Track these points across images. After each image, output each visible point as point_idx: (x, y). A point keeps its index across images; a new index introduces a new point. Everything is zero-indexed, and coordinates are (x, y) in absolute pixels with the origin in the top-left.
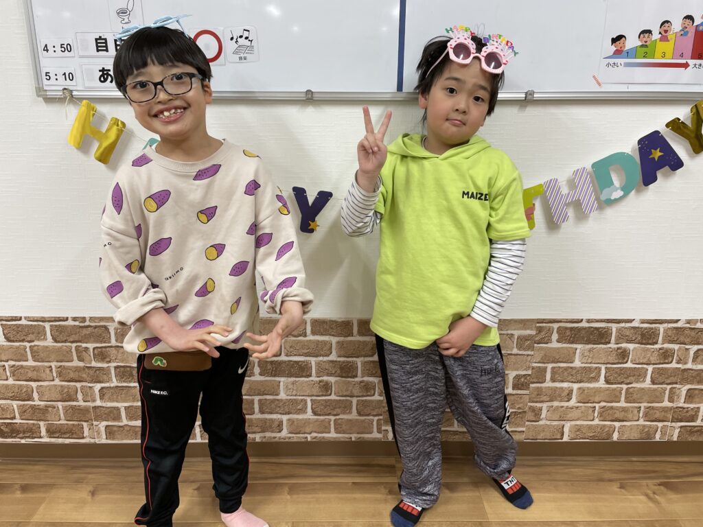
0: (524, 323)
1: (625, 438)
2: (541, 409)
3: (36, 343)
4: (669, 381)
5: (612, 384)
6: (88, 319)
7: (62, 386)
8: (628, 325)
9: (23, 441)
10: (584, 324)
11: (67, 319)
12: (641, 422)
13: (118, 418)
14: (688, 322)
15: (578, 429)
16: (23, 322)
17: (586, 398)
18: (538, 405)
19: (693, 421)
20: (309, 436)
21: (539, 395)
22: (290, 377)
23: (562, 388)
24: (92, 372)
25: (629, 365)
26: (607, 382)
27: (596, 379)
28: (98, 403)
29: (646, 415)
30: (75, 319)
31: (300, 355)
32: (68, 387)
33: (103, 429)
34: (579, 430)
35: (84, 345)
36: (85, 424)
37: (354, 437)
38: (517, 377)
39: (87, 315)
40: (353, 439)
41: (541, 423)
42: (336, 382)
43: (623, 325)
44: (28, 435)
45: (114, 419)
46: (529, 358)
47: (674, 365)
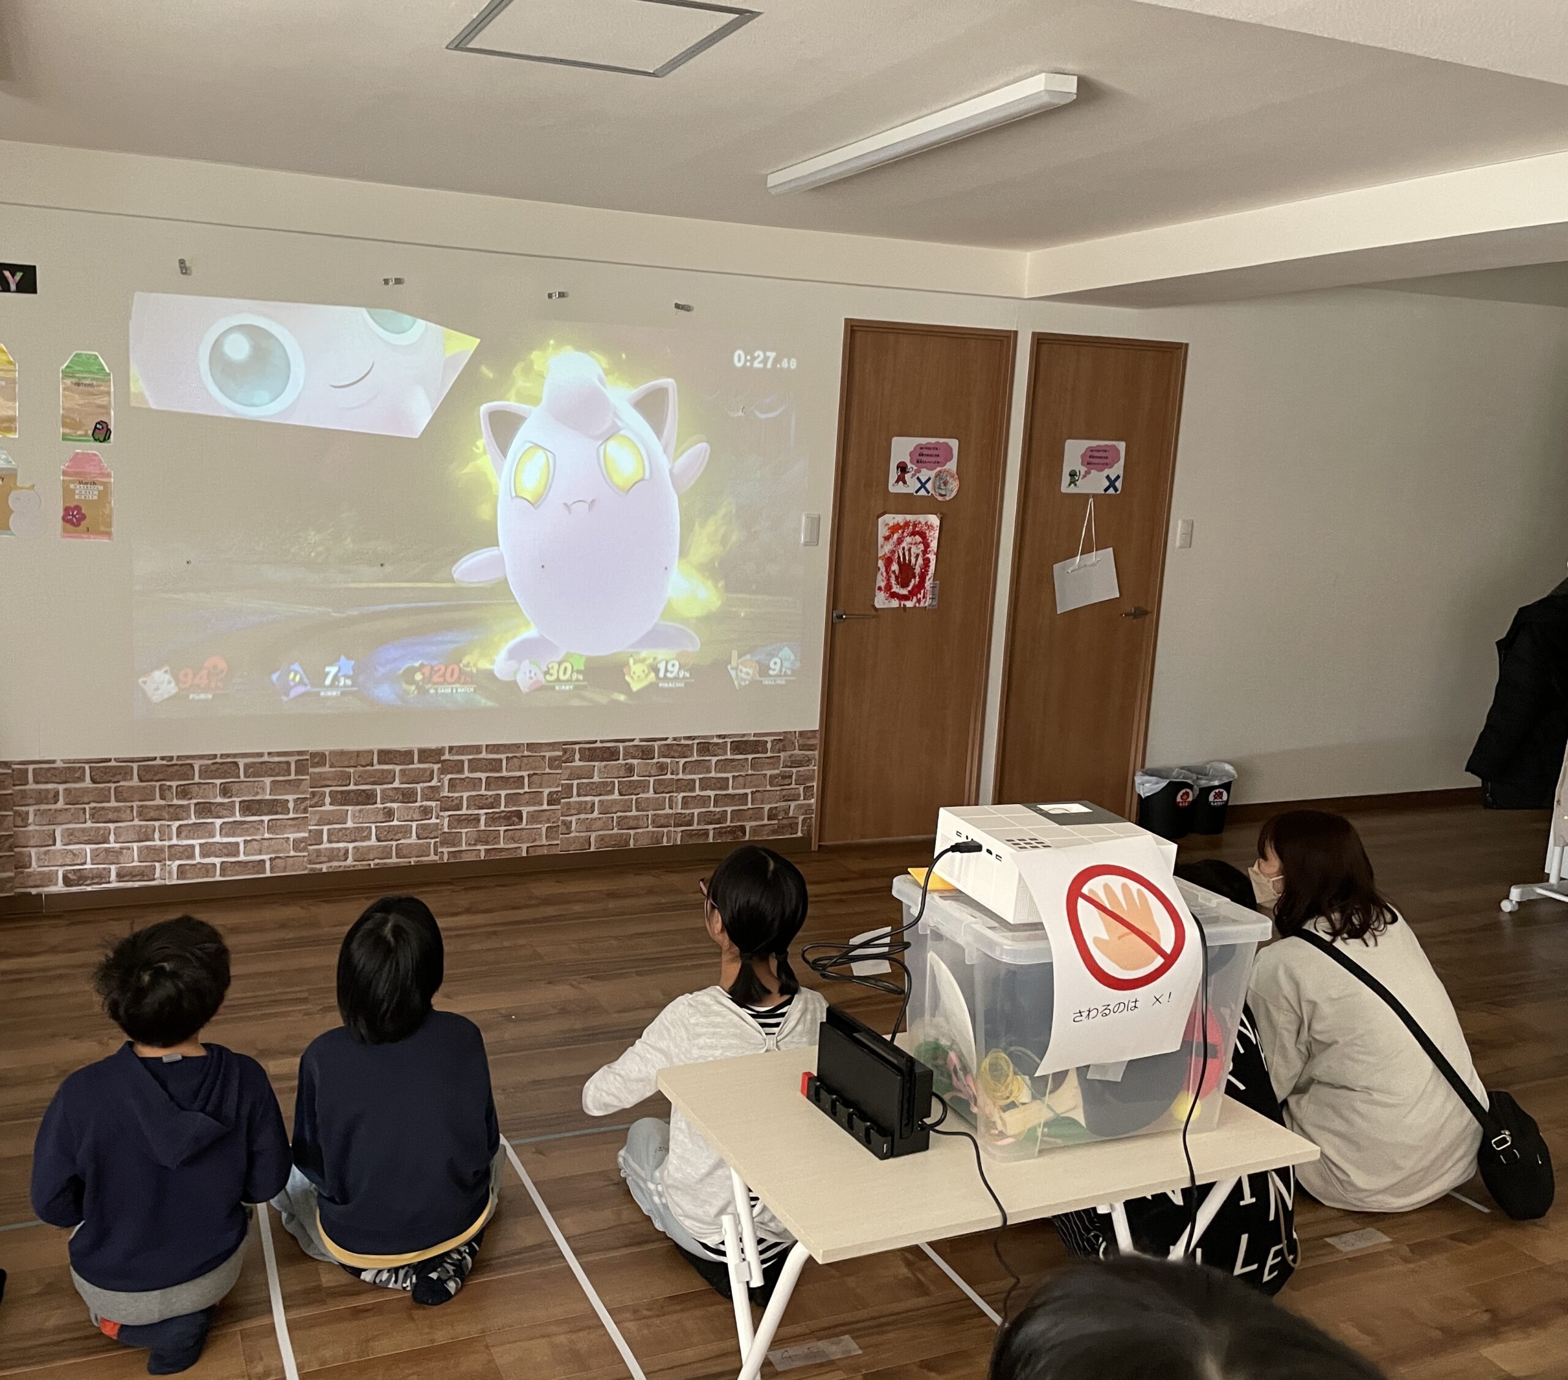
0: (552, 746)
1: (639, 845)
2: (571, 822)
3: (122, 783)
4: (667, 790)
5: (624, 795)
6: (175, 758)
7: (140, 826)
8: (631, 744)
9: (89, 889)
10: (598, 745)
11: (155, 759)
12: (650, 828)
13: (192, 856)
14: (675, 739)
15: (601, 838)
16: (113, 763)
17: (605, 809)
18: (569, 818)
19: (690, 825)
20: (372, 863)
21: (568, 810)
22: (358, 805)
23: (586, 802)
24: (171, 810)
25: (635, 778)
26: (621, 794)
27: (611, 792)
28: (174, 841)
29: (653, 822)
30: (162, 758)
31: (367, 784)
32: (147, 827)
33: (175, 869)
34: (602, 840)
35: (168, 783)
36: (157, 865)
37: (413, 861)
38: (550, 794)
39: (175, 754)
40: (413, 863)
41: (572, 835)
42: (398, 807)
43: (627, 744)
44: (96, 881)
45: (188, 858)
46: (559, 776)
47: (669, 776)
